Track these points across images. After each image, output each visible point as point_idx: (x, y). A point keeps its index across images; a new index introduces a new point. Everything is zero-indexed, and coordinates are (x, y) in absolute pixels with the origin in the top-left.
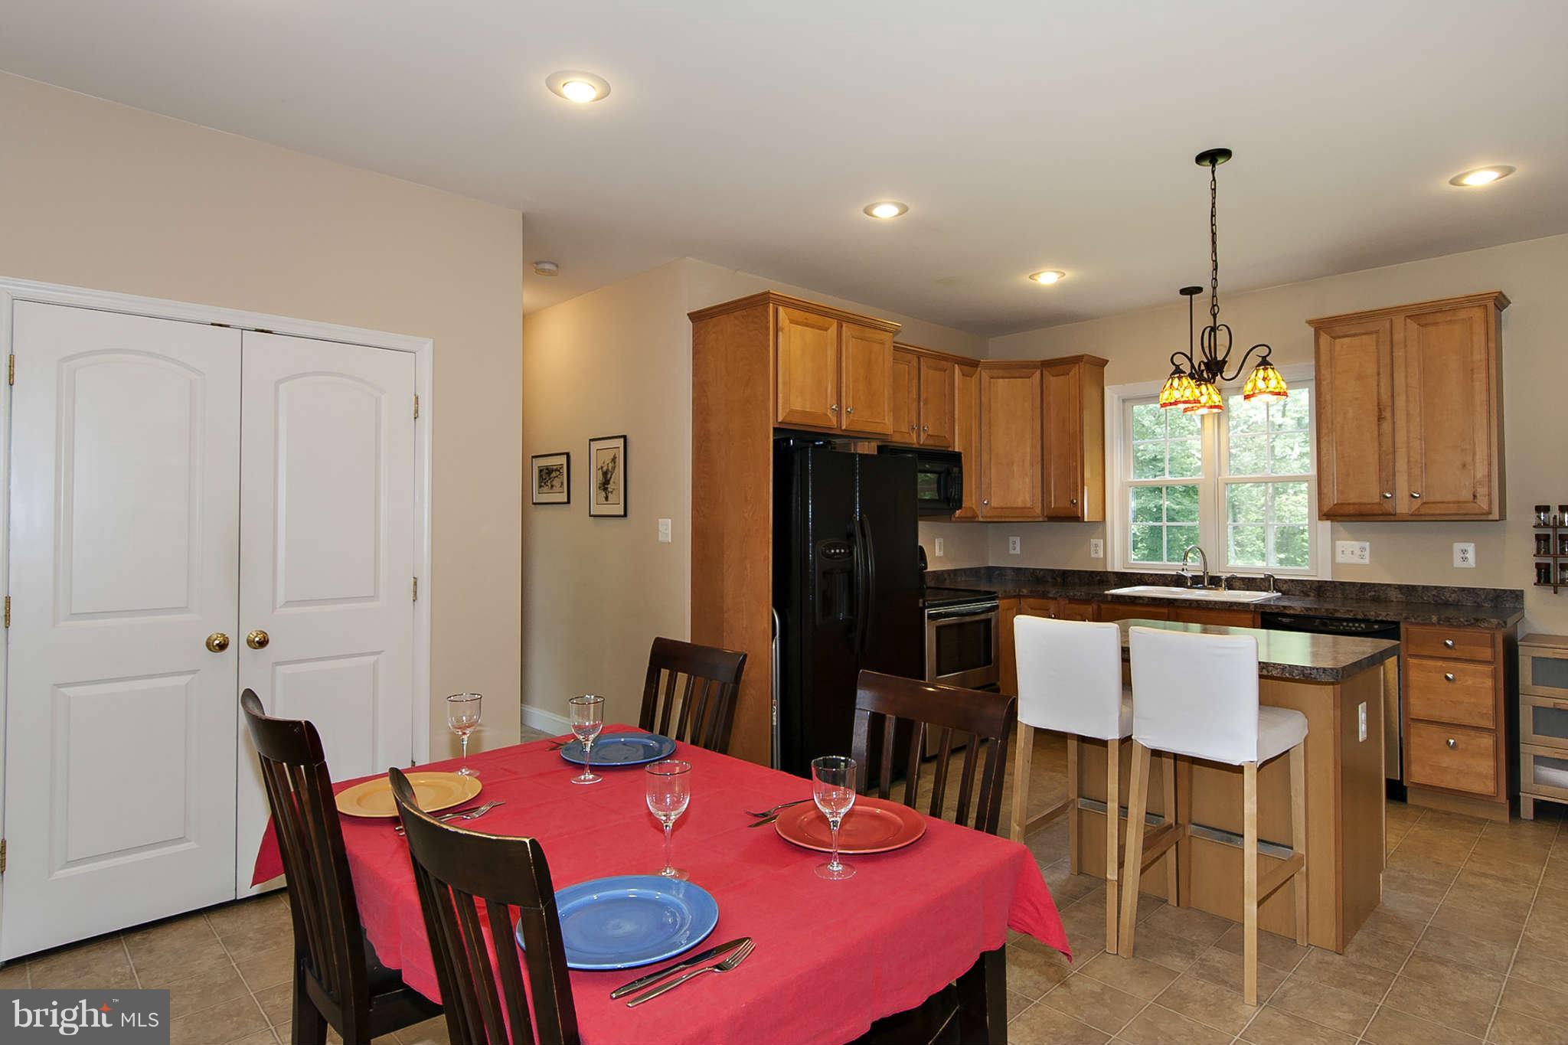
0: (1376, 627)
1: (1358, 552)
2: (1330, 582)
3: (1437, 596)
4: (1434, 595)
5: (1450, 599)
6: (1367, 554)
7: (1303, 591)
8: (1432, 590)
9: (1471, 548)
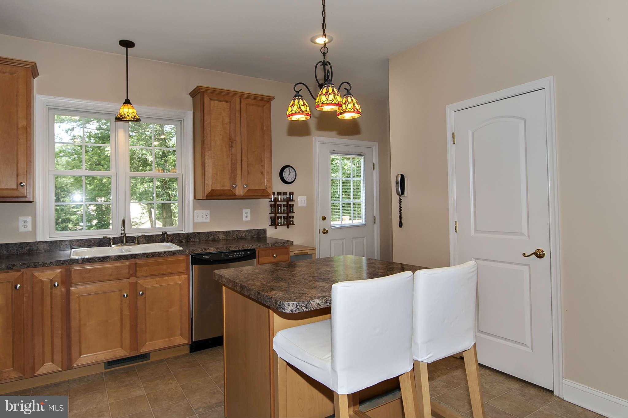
0: (249, 253)
1: (205, 216)
2: (193, 233)
3: (238, 235)
4: (237, 235)
5: (243, 236)
6: (209, 216)
7: (179, 240)
8: (236, 232)
9: (248, 211)
